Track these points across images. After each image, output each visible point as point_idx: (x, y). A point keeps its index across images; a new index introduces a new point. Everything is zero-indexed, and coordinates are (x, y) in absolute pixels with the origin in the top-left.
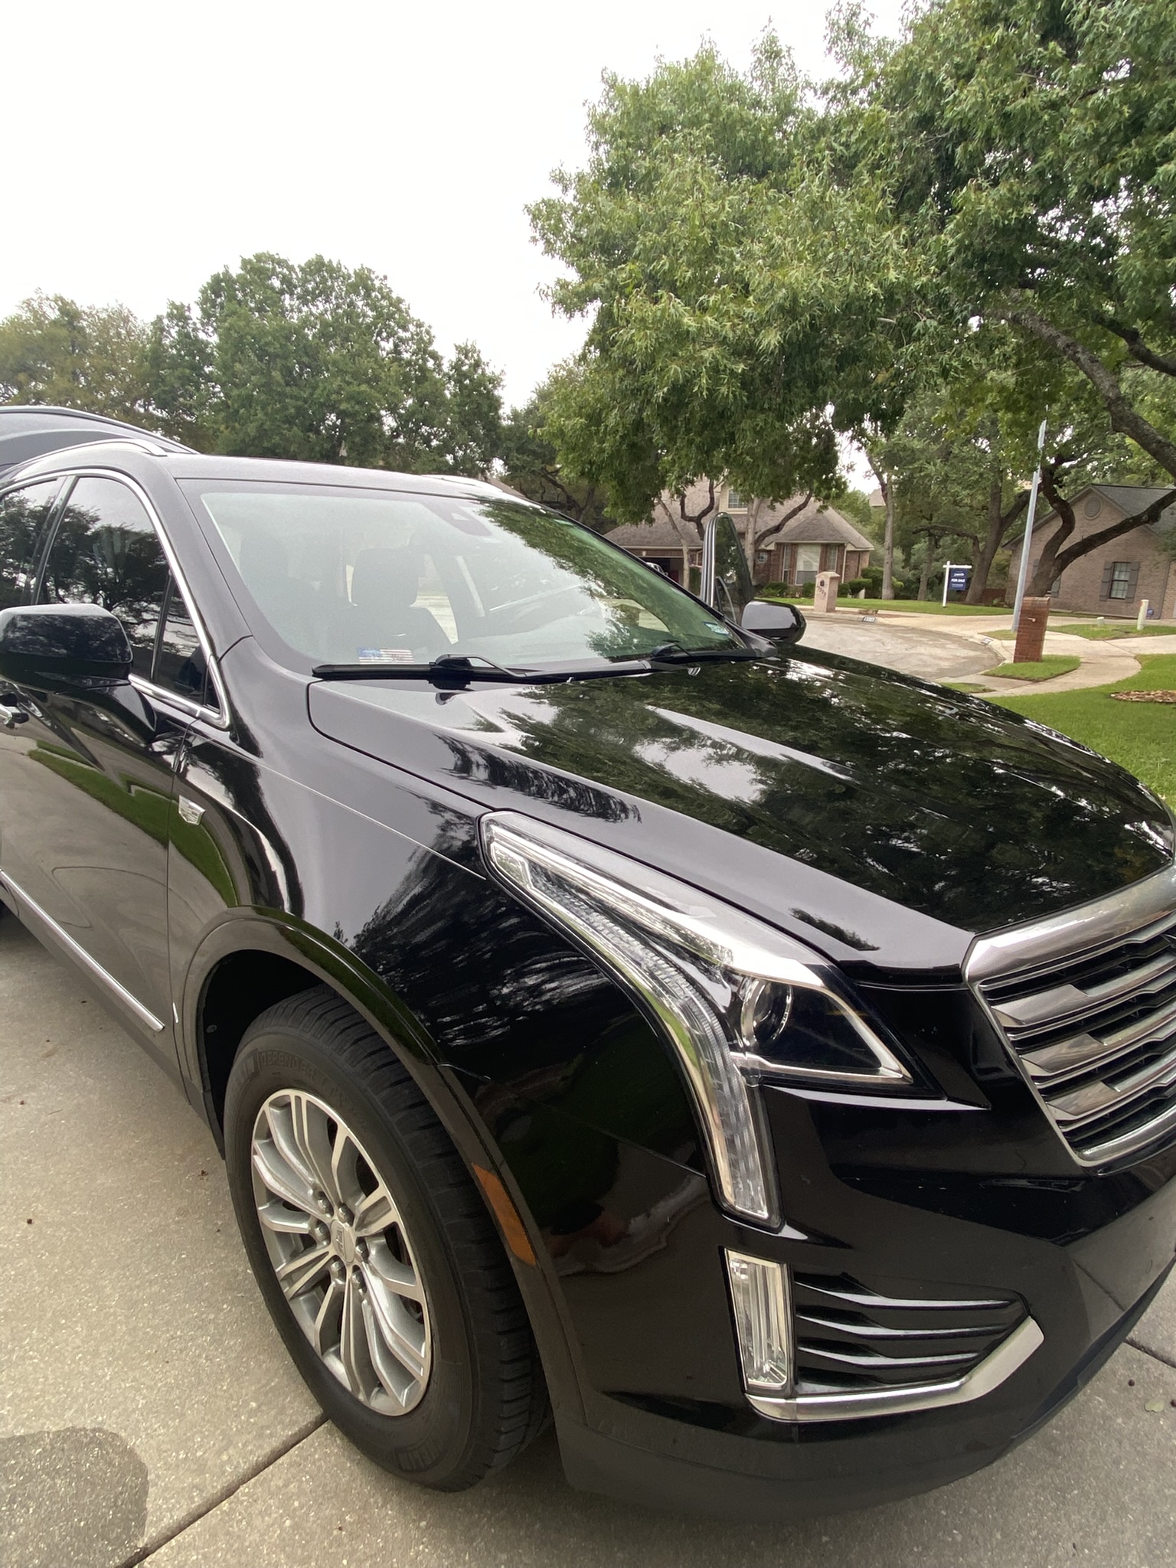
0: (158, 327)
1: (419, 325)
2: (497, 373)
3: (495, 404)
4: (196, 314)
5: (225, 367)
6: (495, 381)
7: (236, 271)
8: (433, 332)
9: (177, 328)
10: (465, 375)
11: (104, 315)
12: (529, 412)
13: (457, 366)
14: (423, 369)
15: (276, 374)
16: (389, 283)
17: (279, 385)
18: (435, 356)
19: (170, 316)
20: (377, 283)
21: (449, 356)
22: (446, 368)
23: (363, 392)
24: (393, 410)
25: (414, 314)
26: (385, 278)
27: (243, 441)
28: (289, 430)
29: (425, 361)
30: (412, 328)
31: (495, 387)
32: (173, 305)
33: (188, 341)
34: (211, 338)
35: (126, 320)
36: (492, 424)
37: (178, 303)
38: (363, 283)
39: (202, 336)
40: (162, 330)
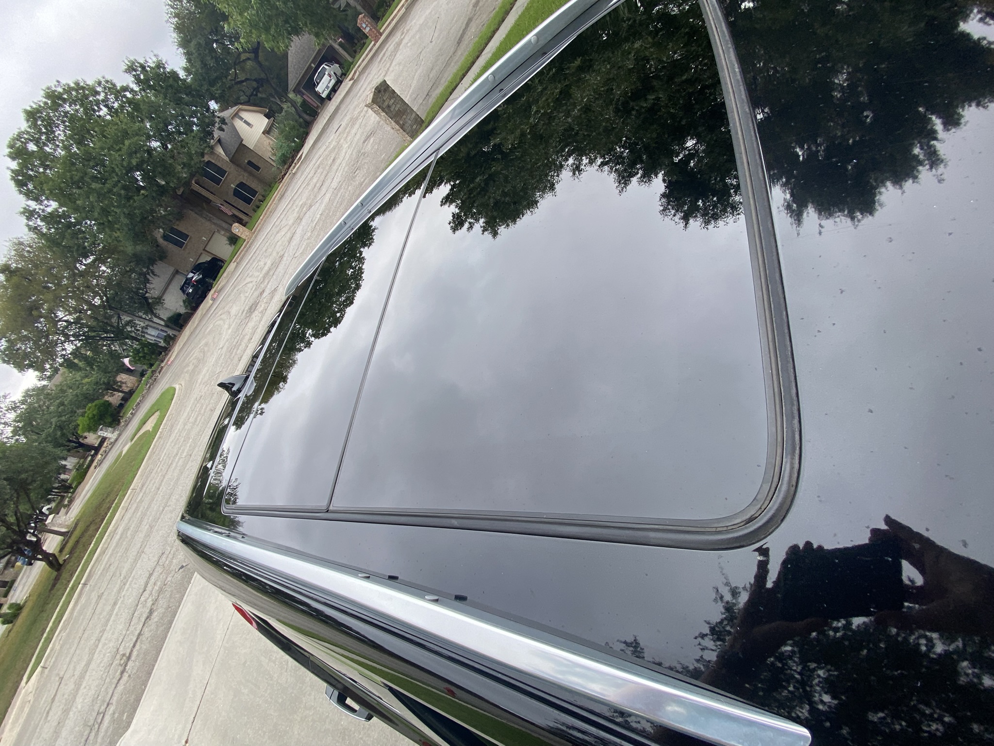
0: (35, 229)
1: (99, 83)
2: (155, 59)
3: (174, 75)
4: (33, 205)
5: (76, 210)
6: (160, 65)
7: (14, 165)
8: (109, 78)
9: (39, 220)
10: (147, 80)
11: (13, 253)
12: (189, 60)
13: (138, 81)
14: (130, 102)
15: (94, 185)
16: (63, 82)
17: (101, 188)
18: (125, 89)
19: (29, 219)
20: (60, 90)
21: (128, 81)
22: (136, 88)
23: (130, 145)
24: (149, 138)
25: (90, 82)
26: (58, 82)
27: (129, 230)
28: (135, 201)
29: (125, 96)
30: (99, 89)
31: (164, 68)
32: (23, 213)
33: (49, 219)
34: (52, 205)
35: (21, 243)
36: (187, 88)
37: (22, 210)
38: (55, 98)
39: (49, 210)
40: (36, 228)
